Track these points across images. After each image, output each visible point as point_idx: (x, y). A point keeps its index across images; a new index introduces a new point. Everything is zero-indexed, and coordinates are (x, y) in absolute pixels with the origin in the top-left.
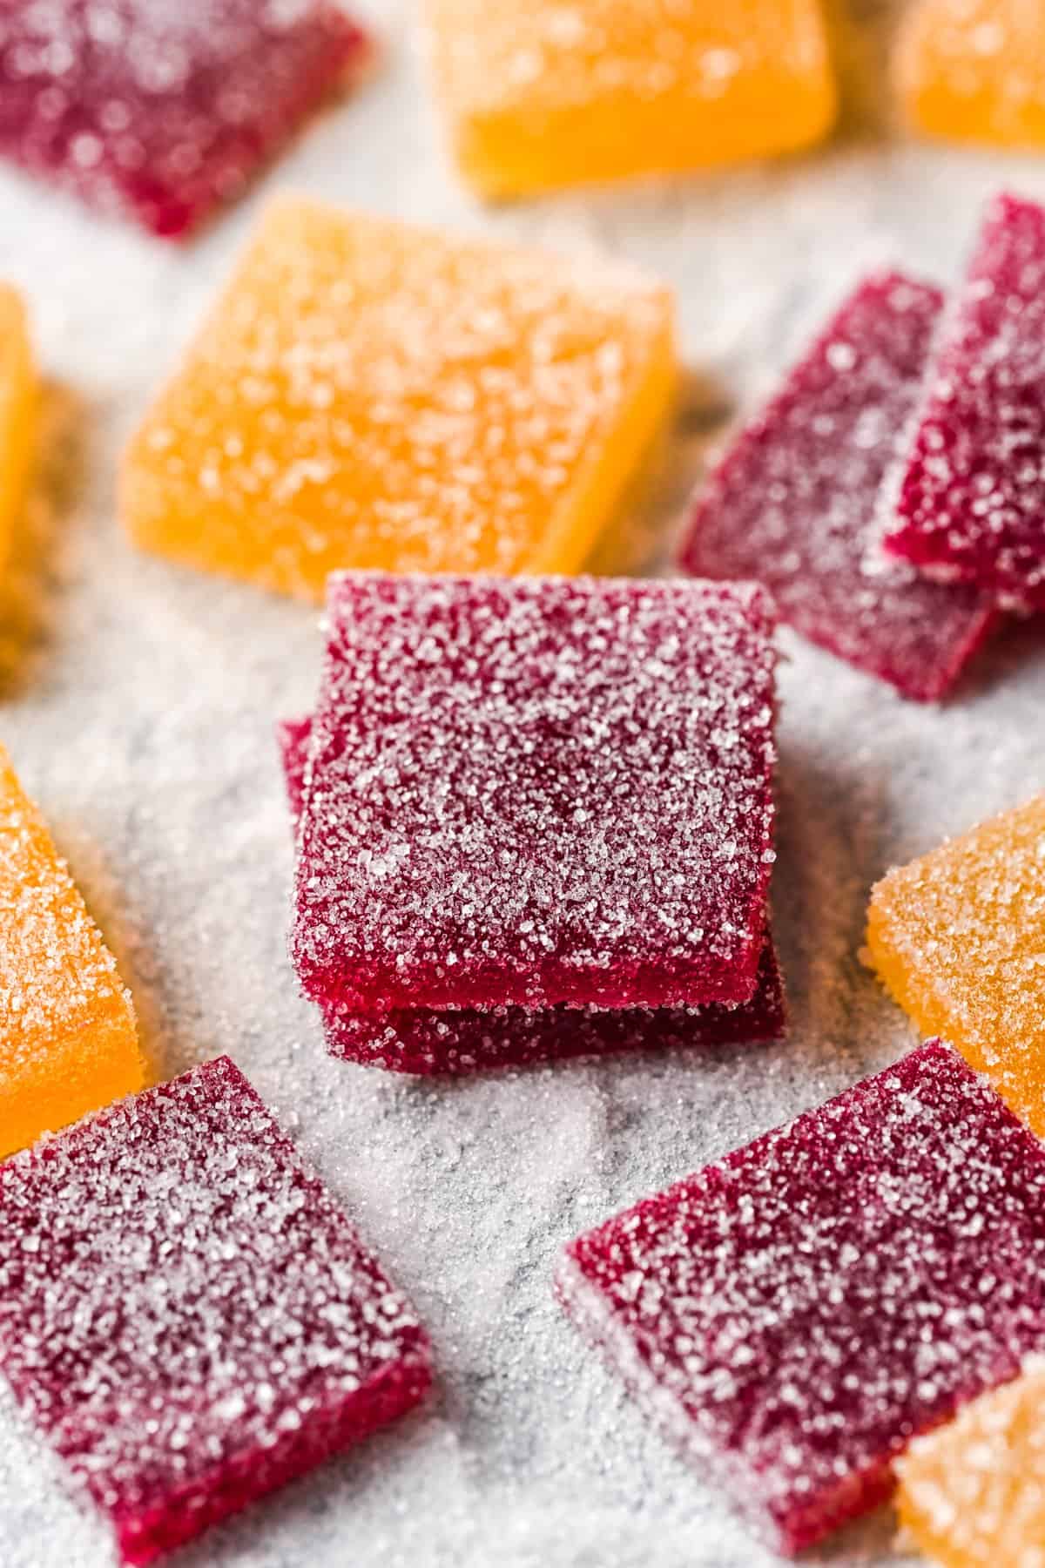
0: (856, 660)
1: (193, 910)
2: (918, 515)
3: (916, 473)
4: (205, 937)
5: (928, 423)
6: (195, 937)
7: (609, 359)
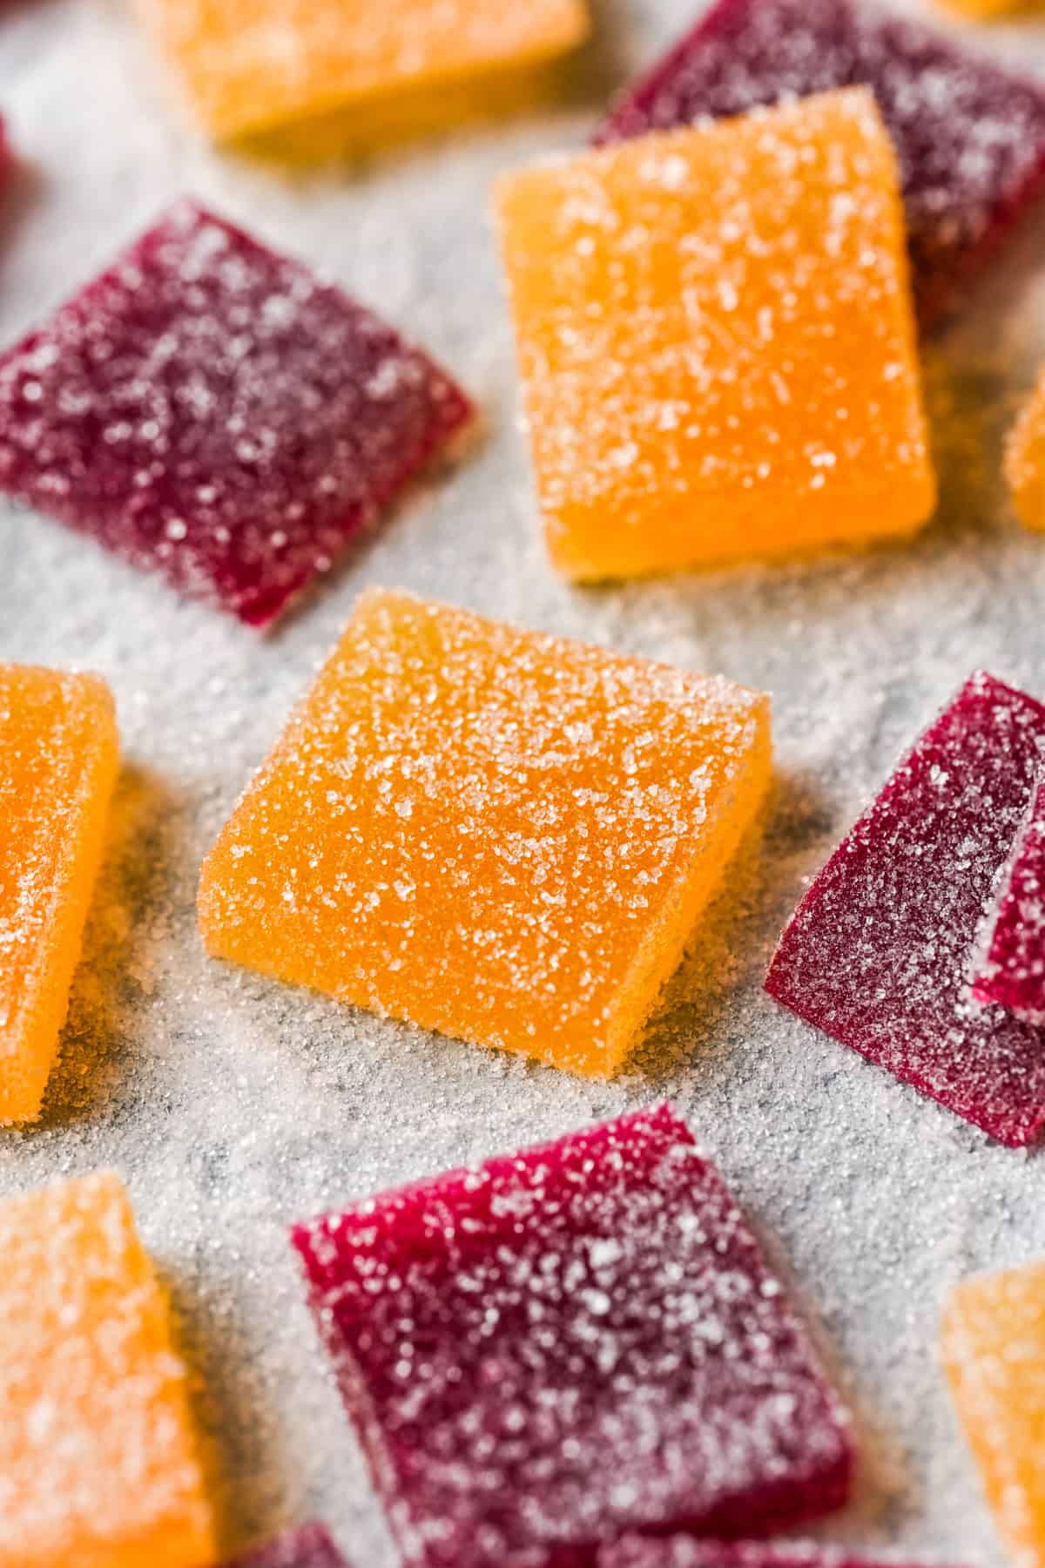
0: (943, 1099)
1: (261, 1351)
2: (1012, 963)
3: (1011, 916)
4: (272, 1382)
5: (1023, 863)
6: (262, 1381)
7: (700, 780)
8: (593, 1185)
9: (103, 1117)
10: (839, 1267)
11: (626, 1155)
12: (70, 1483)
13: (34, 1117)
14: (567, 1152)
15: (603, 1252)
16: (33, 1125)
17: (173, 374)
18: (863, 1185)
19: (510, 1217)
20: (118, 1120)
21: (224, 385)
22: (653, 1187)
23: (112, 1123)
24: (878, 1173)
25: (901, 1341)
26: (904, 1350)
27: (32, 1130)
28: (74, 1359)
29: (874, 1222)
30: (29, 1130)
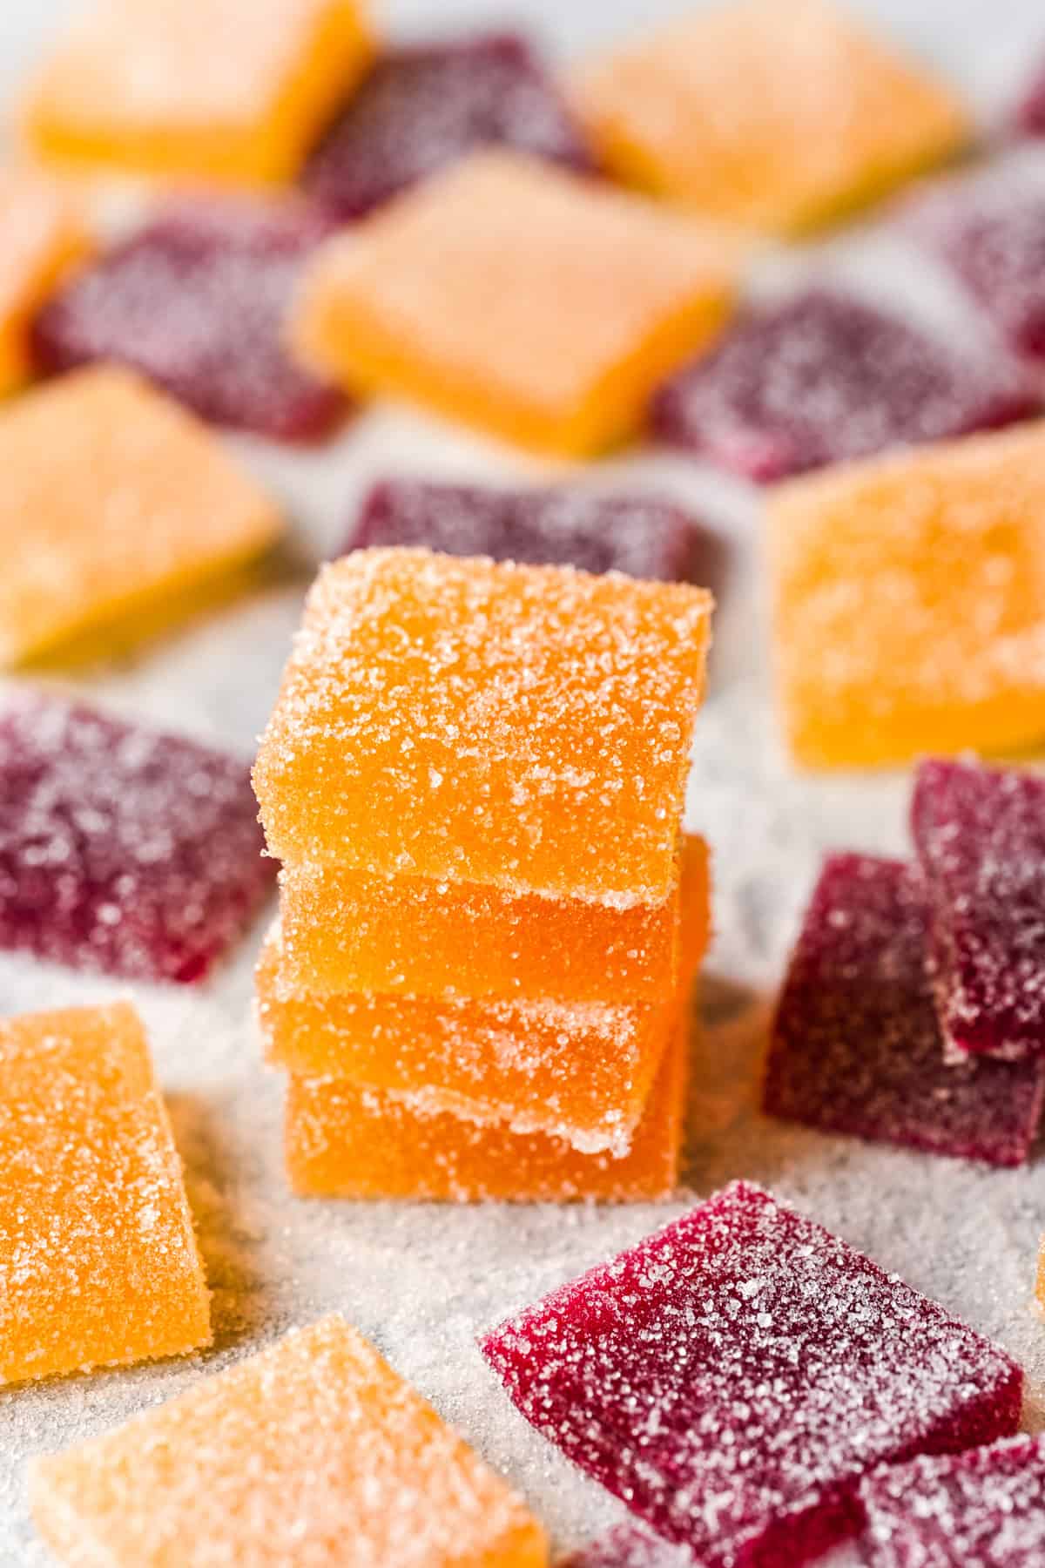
2: (986, 1001)
3: (969, 970)
8: (714, 1251)
9: (266, 1331)
10: (920, 1280)
11: (729, 1224)
12: (418, 1527)
13: (207, 1340)
14: (680, 1232)
15: (748, 1289)
16: (209, 1350)
17: (62, 811)
18: (908, 1223)
19: (658, 1285)
20: (280, 1330)
21: (107, 809)
22: (762, 1239)
23: (276, 1334)
24: (916, 1214)
25: (996, 1314)
26: (1002, 1320)
27: (208, 1355)
28: (373, 1444)
29: (930, 1244)
30: (207, 1353)
